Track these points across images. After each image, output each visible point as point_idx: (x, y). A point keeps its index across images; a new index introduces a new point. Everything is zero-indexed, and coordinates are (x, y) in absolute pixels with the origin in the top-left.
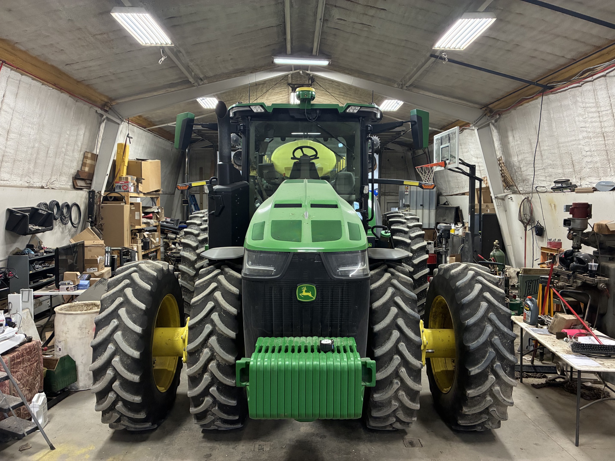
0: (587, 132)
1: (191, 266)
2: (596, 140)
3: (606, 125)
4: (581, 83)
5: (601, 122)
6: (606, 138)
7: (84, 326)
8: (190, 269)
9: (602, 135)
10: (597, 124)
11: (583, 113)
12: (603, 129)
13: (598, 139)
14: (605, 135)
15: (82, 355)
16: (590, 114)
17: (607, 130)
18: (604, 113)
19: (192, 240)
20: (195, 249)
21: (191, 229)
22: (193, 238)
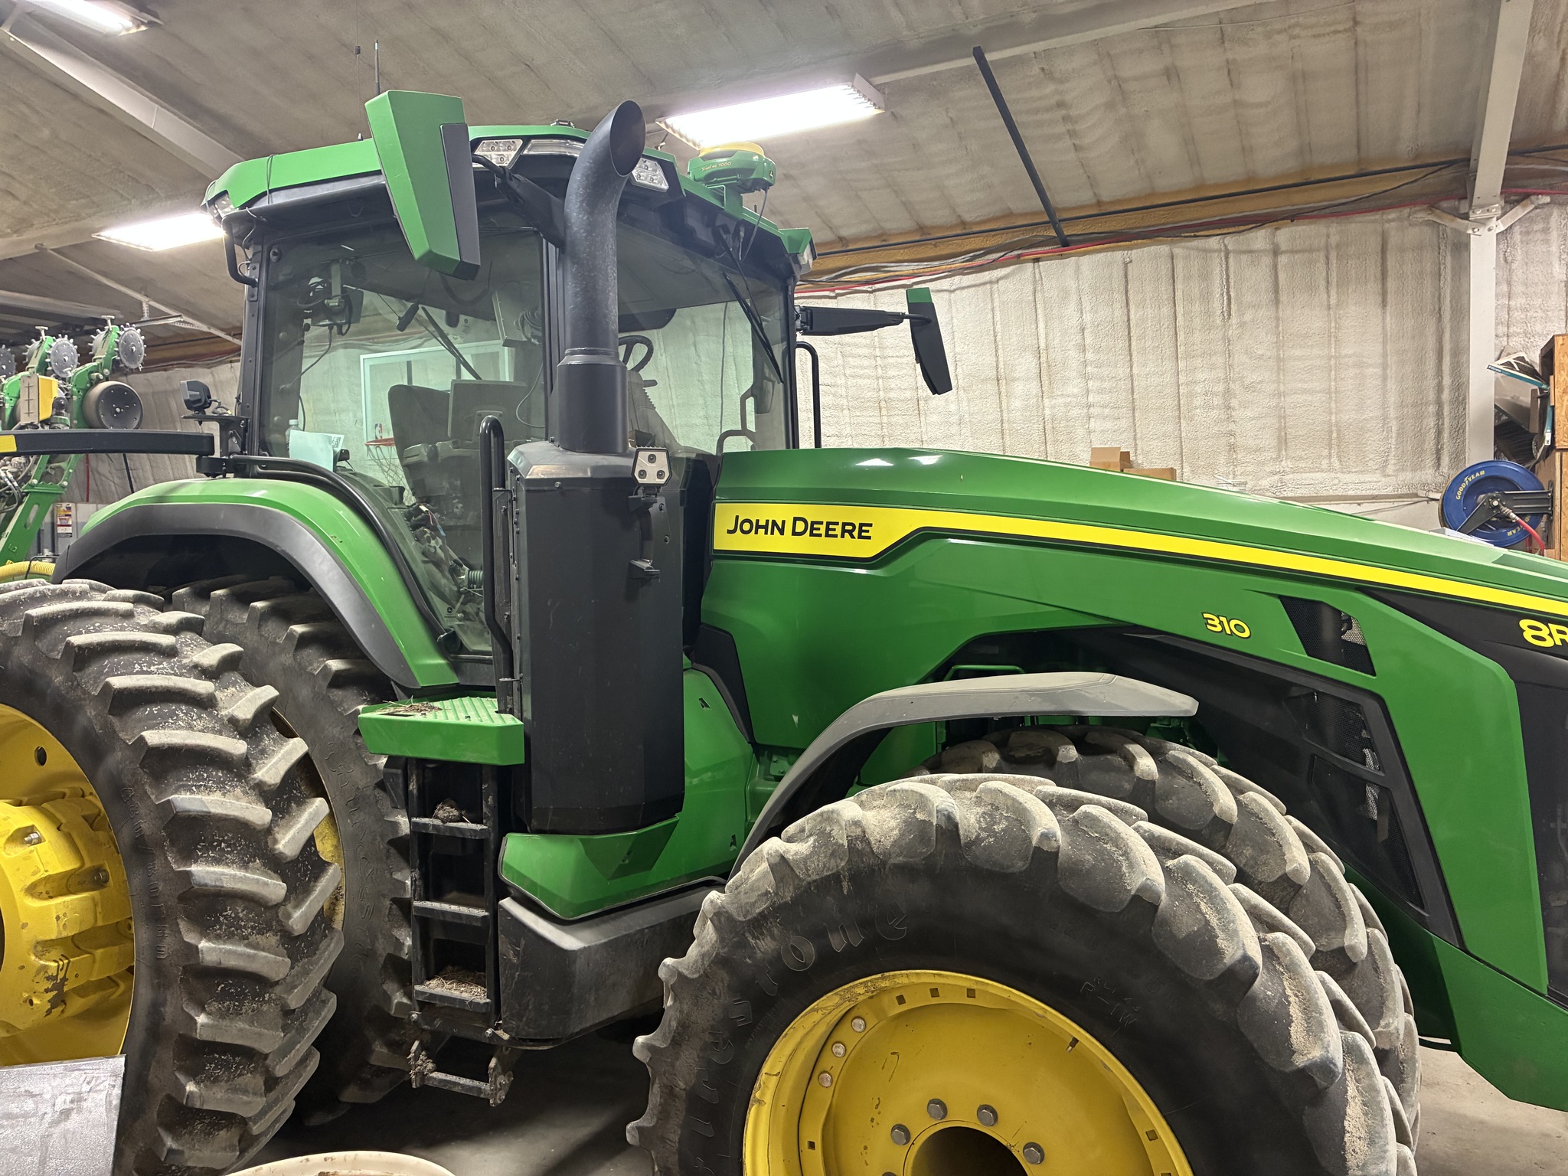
0: (834, 395)
1: (253, 857)
2: (858, 414)
3: (893, 386)
4: (837, 291)
5: (878, 378)
6: (884, 412)
8: (254, 870)
9: (877, 405)
10: (866, 381)
11: (832, 355)
12: (881, 393)
13: (865, 413)
14: (883, 404)
16: (850, 359)
17: (892, 395)
18: (891, 360)
19: (198, 724)
20: (236, 769)
21: (138, 673)
22: (200, 718)
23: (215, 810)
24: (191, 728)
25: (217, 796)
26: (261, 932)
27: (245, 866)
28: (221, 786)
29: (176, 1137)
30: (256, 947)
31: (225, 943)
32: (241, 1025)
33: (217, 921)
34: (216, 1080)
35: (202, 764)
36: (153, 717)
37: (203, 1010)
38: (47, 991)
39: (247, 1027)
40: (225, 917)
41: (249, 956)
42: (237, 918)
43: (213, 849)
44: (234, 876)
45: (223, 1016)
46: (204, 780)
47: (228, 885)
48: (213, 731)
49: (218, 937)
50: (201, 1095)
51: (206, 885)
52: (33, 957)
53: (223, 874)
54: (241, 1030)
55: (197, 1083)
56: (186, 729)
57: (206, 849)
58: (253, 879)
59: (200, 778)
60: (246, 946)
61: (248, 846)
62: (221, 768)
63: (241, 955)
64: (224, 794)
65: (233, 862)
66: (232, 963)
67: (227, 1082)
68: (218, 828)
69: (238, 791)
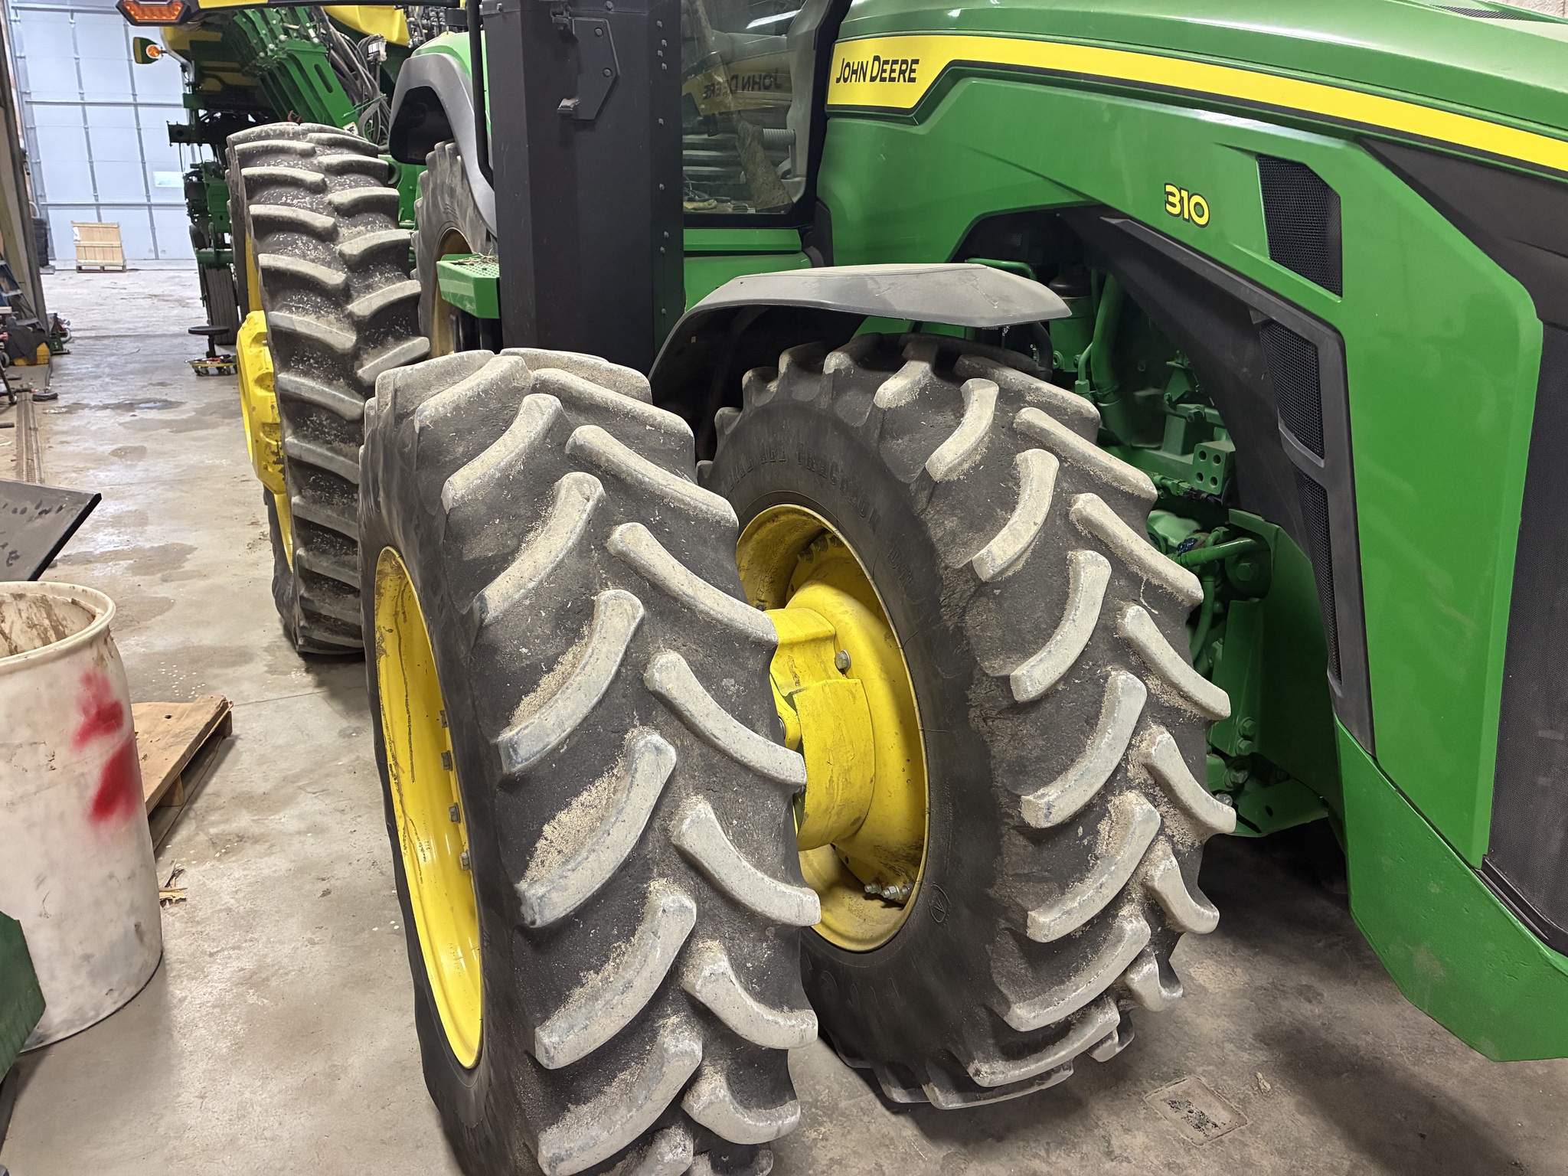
1: (338, 376)
7: (23, 734)
8: (336, 387)
15: (40, 881)
19: (312, 254)
20: (338, 297)
21: (282, 204)
22: (316, 248)
23: (301, 329)
24: (304, 256)
25: (311, 319)
26: (343, 441)
27: (329, 382)
28: (317, 310)
29: (309, 589)
30: (339, 452)
31: (309, 442)
32: (330, 512)
33: (305, 423)
34: (324, 552)
35: (305, 289)
36: (278, 243)
37: (300, 493)
38: (275, 463)
39: (336, 516)
40: (311, 421)
41: (327, 457)
42: (321, 424)
43: (303, 362)
44: (312, 388)
45: (315, 502)
46: (303, 303)
47: (307, 394)
48: (324, 263)
49: (305, 437)
50: (308, 560)
51: (287, 391)
52: (262, 435)
53: (303, 384)
54: (328, 516)
55: (307, 551)
56: (300, 257)
57: (298, 362)
58: (329, 394)
59: (300, 301)
60: (328, 449)
61: (334, 366)
62: (321, 295)
63: (321, 455)
64: (318, 318)
65: (319, 377)
66: (311, 459)
67: (335, 556)
68: (309, 346)
69: (332, 317)
